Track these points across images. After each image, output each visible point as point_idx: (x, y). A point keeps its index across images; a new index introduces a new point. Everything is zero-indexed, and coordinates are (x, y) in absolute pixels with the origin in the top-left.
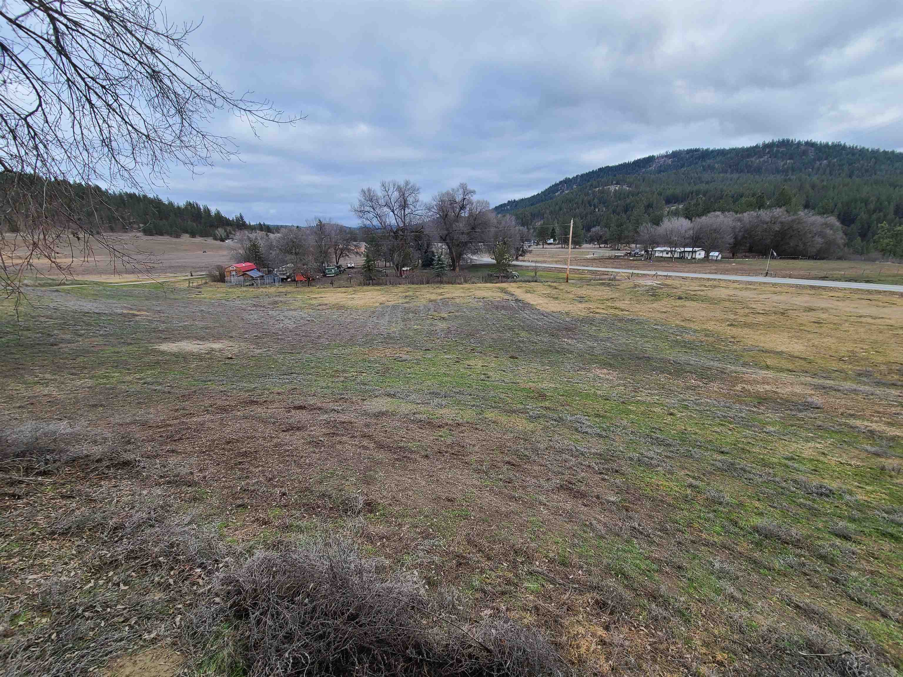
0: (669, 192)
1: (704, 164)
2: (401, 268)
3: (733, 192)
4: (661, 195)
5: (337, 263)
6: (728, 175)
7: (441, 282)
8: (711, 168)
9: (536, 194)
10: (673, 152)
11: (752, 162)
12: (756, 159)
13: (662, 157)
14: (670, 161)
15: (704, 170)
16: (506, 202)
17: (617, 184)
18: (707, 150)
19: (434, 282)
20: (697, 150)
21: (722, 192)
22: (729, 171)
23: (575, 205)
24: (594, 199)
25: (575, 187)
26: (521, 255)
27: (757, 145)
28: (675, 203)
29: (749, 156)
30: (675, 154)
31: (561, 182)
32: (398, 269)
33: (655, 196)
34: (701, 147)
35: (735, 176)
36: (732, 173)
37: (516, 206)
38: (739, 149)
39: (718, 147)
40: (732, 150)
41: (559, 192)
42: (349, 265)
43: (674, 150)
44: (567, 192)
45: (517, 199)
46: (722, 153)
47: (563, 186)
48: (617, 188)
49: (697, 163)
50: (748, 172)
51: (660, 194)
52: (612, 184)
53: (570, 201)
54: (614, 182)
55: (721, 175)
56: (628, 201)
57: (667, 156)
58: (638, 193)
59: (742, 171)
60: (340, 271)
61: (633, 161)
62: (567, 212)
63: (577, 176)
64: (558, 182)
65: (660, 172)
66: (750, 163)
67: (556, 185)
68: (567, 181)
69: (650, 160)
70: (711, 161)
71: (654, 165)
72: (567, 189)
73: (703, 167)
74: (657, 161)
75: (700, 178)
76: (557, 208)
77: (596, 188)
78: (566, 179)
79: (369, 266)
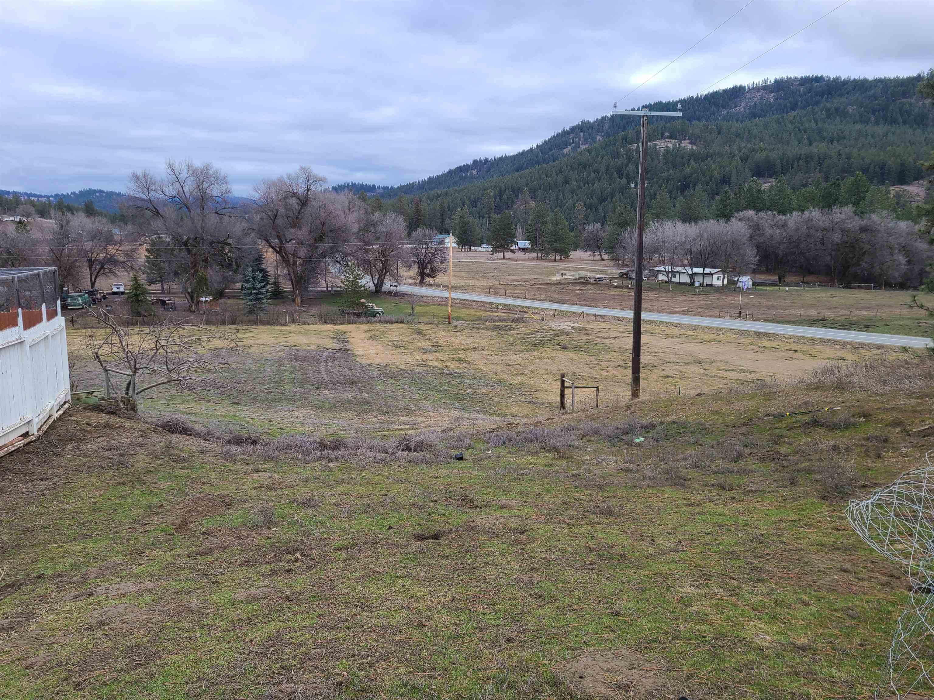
0: (760, 156)
1: (828, 105)
2: (198, 297)
3: (867, 161)
4: (746, 161)
5: (93, 285)
6: (870, 128)
7: (256, 322)
9: (526, 149)
10: (776, 81)
11: (910, 105)
12: (917, 101)
13: (758, 88)
14: (771, 97)
15: (829, 117)
16: (470, 162)
17: (671, 137)
19: (243, 322)
20: (818, 79)
21: (849, 159)
22: (873, 119)
23: (593, 175)
24: (627, 165)
25: (599, 138)
26: (429, 276)
27: (919, 75)
28: (770, 176)
29: (905, 94)
31: (573, 129)
32: (192, 298)
33: (734, 163)
34: (825, 75)
35: (880, 129)
36: (877, 123)
37: (489, 170)
38: (890, 80)
40: (879, 82)
41: (570, 148)
42: (115, 289)
43: (779, 77)
44: (583, 147)
47: (577, 136)
48: (670, 145)
49: (817, 103)
50: (904, 123)
51: (744, 159)
52: (663, 137)
53: (585, 167)
54: (666, 134)
55: (858, 126)
56: (688, 170)
57: (766, 88)
58: (707, 157)
59: (893, 121)
60: (94, 297)
62: (579, 187)
64: (567, 128)
65: (754, 115)
66: (907, 107)
67: (565, 134)
68: (584, 128)
69: (736, 93)
70: (843, 99)
71: (744, 104)
72: (585, 142)
73: (828, 110)
74: (748, 95)
75: (820, 132)
76: (560, 178)
77: (631, 143)
78: (583, 122)
79: (137, 295)
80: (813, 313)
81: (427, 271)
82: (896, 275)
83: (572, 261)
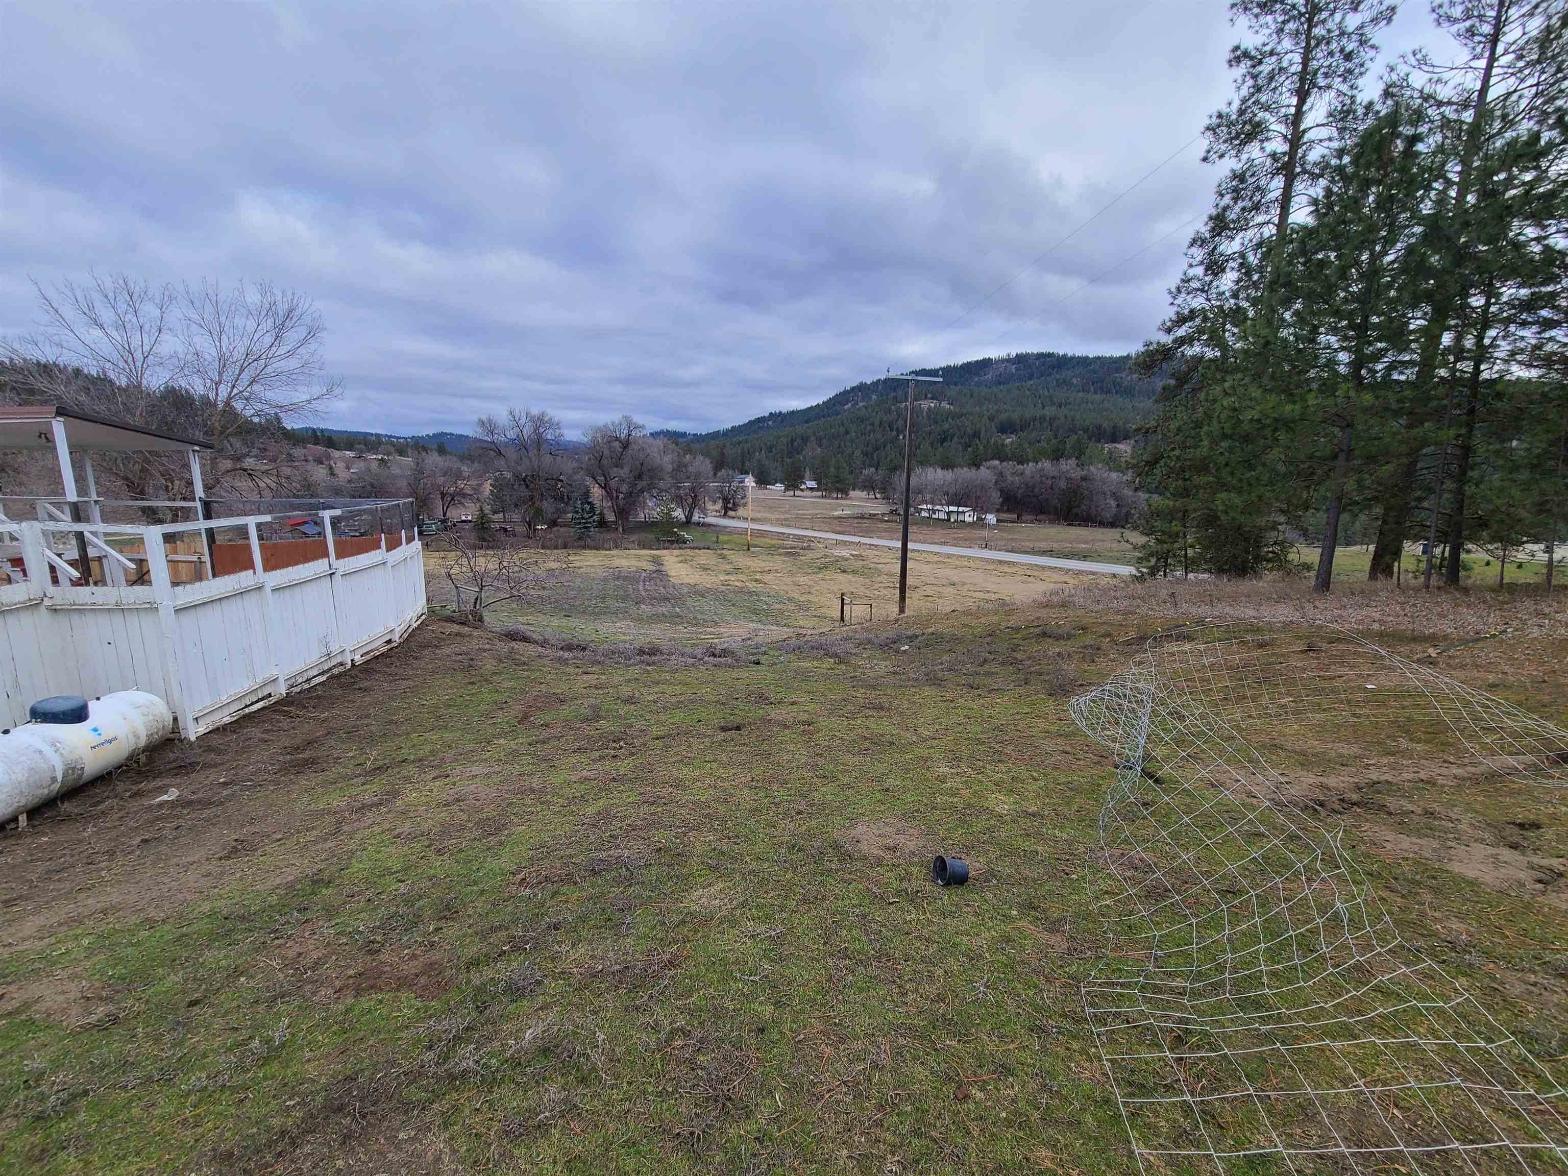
0: (1003, 417)
1: (1058, 377)
2: (535, 525)
3: (1087, 423)
4: (993, 420)
5: (444, 515)
6: (1090, 396)
7: (584, 547)
8: (1066, 383)
9: (813, 404)
11: (1121, 378)
12: (1127, 376)
13: (1003, 361)
14: (1013, 369)
15: (1058, 386)
16: (767, 415)
17: (932, 398)
18: (1064, 356)
19: (573, 547)
20: (1050, 355)
21: (1073, 421)
22: (1092, 389)
23: (869, 428)
24: (897, 420)
25: (874, 397)
26: (731, 509)
27: (1128, 355)
28: (1012, 433)
29: (1118, 370)
30: (1021, 359)
31: (853, 389)
32: (530, 526)
33: (983, 421)
34: (1055, 352)
35: (1098, 397)
36: (1096, 393)
37: (782, 421)
38: (1106, 357)
39: (1078, 353)
41: (850, 404)
42: (463, 518)
43: (1019, 352)
44: (861, 404)
45: (784, 411)
46: (1084, 362)
47: (856, 394)
48: (932, 405)
49: (1050, 374)
50: (1117, 393)
51: (991, 419)
52: (926, 397)
53: (862, 421)
54: (929, 396)
55: (1081, 394)
56: (946, 426)
57: (1008, 361)
58: (962, 415)
59: (1109, 392)
60: (446, 525)
61: (960, 363)
62: (858, 437)
63: (878, 381)
64: (848, 388)
65: (999, 383)
66: (1119, 380)
67: (846, 392)
68: (862, 389)
69: (986, 364)
70: (1070, 372)
71: (991, 373)
72: (863, 400)
73: (1057, 381)
74: (995, 366)
75: (1051, 398)
76: (842, 430)
77: (901, 402)
78: (861, 384)
79: (482, 524)
80: (1044, 545)
81: (730, 505)
82: (1108, 516)
83: (851, 499)
